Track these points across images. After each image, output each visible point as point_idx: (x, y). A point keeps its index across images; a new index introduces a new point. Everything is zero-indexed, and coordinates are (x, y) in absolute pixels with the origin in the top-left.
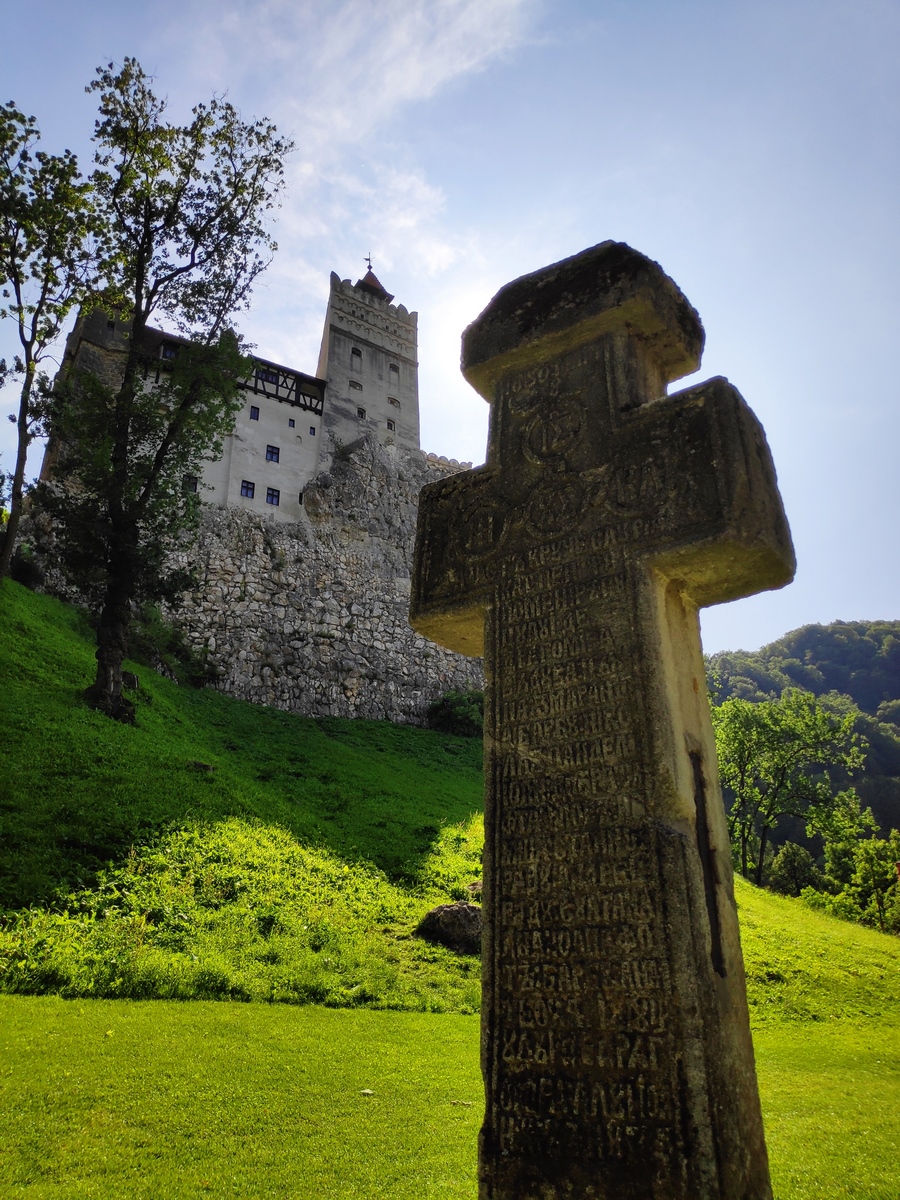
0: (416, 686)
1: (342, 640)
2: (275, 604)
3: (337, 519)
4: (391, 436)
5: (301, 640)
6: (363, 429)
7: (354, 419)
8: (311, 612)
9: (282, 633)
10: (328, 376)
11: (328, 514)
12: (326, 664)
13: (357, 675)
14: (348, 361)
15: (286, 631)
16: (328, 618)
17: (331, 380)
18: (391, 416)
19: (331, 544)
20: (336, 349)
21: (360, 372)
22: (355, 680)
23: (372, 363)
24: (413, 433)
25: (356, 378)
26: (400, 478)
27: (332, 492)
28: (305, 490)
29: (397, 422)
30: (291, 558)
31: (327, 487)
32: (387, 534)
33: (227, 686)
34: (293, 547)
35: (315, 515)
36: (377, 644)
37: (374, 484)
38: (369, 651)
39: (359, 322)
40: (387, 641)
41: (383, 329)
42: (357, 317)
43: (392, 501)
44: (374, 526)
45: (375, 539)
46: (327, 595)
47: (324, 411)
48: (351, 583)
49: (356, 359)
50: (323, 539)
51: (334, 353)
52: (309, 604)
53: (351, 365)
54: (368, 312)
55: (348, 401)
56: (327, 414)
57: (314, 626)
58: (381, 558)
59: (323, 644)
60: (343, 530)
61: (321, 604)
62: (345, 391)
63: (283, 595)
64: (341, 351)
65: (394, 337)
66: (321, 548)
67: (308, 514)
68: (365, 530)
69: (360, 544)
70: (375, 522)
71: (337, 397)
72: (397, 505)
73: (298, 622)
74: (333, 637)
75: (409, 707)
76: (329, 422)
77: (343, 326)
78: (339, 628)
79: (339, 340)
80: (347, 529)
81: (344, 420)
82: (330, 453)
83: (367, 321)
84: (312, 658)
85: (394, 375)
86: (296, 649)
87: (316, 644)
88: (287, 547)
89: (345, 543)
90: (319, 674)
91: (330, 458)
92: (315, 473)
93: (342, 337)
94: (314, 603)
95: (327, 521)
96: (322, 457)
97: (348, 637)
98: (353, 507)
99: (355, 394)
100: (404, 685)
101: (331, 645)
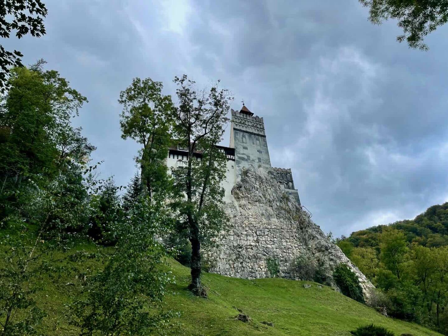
0: (286, 261)
1: (256, 246)
2: (229, 235)
3: (246, 198)
4: (260, 164)
5: (240, 248)
6: (250, 163)
7: (247, 160)
8: (242, 236)
9: (234, 246)
10: (235, 146)
11: (242, 197)
12: (251, 256)
13: (263, 259)
14: (242, 140)
15: (235, 245)
16: (249, 238)
17: (236, 148)
18: (259, 157)
19: (245, 209)
20: (237, 136)
21: (246, 143)
22: (263, 262)
23: (249, 139)
24: (268, 162)
25: (245, 145)
26: (266, 180)
27: (243, 189)
28: (233, 189)
29: (262, 158)
30: (232, 216)
31: (241, 187)
32: (265, 202)
33: (218, 269)
34: (232, 211)
35: (238, 198)
36: (269, 246)
37: (257, 183)
38: (266, 249)
39: (243, 125)
40: (272, 244)
41: (251, 126)
42: (242, 124)
43: (265, 189)
44: (260, 200)
45: (261, 205)
46: (247, 229)
47: (236, 159)
48: (255, 223)
49: (244, 139)
50: (242, 207)
51: (236, 137)
52: (241, 233)
53: (243, 141)
54: (245, 121)
55: (243, 154)
56: (237, 160)
57: (244, 242)
58: (264, 211)
59: (249, 248)
60: (249, 202)
61: (246, 233)
62: (242, 151)
63: (232, 231)
64: (238, 137)
65: (256, 128)
66: (242, 210)
67: (235, 198)
68: (257, 201)
69: (256, 207)
70: (259, 198)
71: (239, 154)
72: (267, 190)
73: (239, 241)
74: (252, 245)
75: (285, 270)
76: (238, 163)
77: (238, 127)
78: (254, 241)
79: (237, 133)
80: (250, 202)
81: (243, 162)
82: (240, 175)
83: (246, 124)
84: (246, 254)
85: (258, 142)
86: (239, 252)
87: (247, 249)
88: (230, 212)
89: (250, 207)
90: (249, 261)
91: (240, 176)
92: (235, 182)
93: (238, 132)
94: (243, 232)
95: (242, 200)
96: (237, 176)
97: (257, 244)
98: (251, 193)
99: (245, 151)
100: (281, 261)
101: (252, 249)
